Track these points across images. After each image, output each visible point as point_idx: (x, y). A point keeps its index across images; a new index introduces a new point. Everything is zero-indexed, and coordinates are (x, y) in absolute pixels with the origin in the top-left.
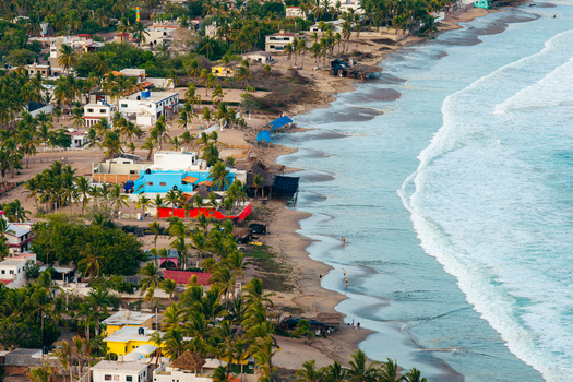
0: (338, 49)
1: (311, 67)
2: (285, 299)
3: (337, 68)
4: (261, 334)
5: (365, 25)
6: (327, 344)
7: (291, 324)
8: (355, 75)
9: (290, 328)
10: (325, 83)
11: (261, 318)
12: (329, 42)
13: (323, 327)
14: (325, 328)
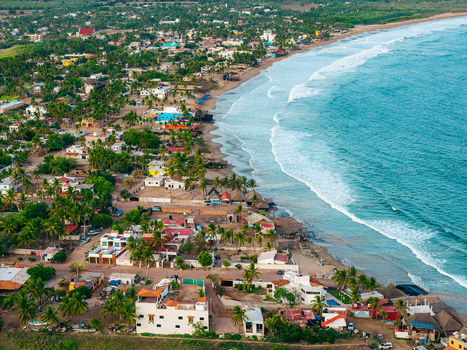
0: (225, 71)
1: (217, 77)
2: (209, 156)
3: (225, 78)
4: (200, 168)
5: (234, 63)
6: (223, 171)
7: (211, 164)
8: (232, 80)
9: (212, 166)
10: (221, 83)
11: (201, 162)
12: (222, 69)
13: (222, 166)
14: (223, 165)
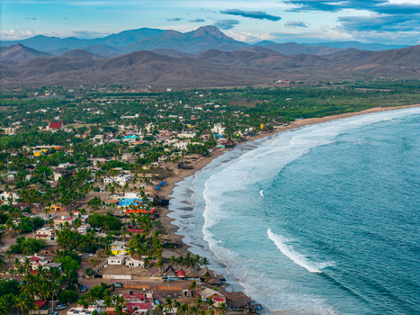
0: (180, 161)
1: (172, 166)
2: (166, 237)
3: (179, 167)
4: (158, 247)
5: (188, 153)
6: (179, 250)
7: (167, 244)
8: (186, 168)
9: (168, 246)
10: (177, 171)
11: (158, 243)
12: (177, 159)
13: (177, 245)
14: (178, 245)
